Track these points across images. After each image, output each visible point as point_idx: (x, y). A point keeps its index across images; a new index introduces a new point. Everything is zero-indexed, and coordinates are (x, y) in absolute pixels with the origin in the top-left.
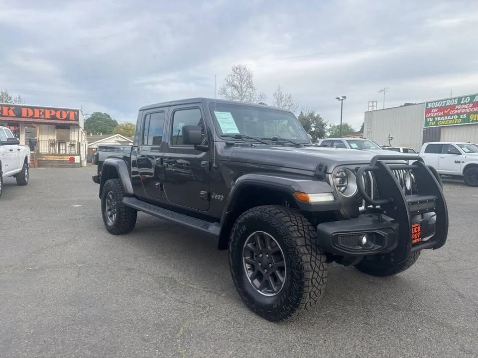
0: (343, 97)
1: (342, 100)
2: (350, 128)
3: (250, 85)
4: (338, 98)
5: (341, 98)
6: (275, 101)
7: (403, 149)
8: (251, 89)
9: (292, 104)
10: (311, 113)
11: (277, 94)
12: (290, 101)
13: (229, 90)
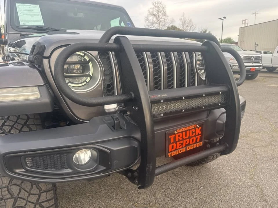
0: (224, 17)
1: (223, 20)
2: (232, 41)
3: (164, 14)
4: (220, 19)
5: (222, 18)
6: (181, 23)
7: (264, 52)
8: (165, 16)
9: (192, 25)
10: (205, 30)
11: (182, 19)
12: (191, 23)
13: (151, 18)
